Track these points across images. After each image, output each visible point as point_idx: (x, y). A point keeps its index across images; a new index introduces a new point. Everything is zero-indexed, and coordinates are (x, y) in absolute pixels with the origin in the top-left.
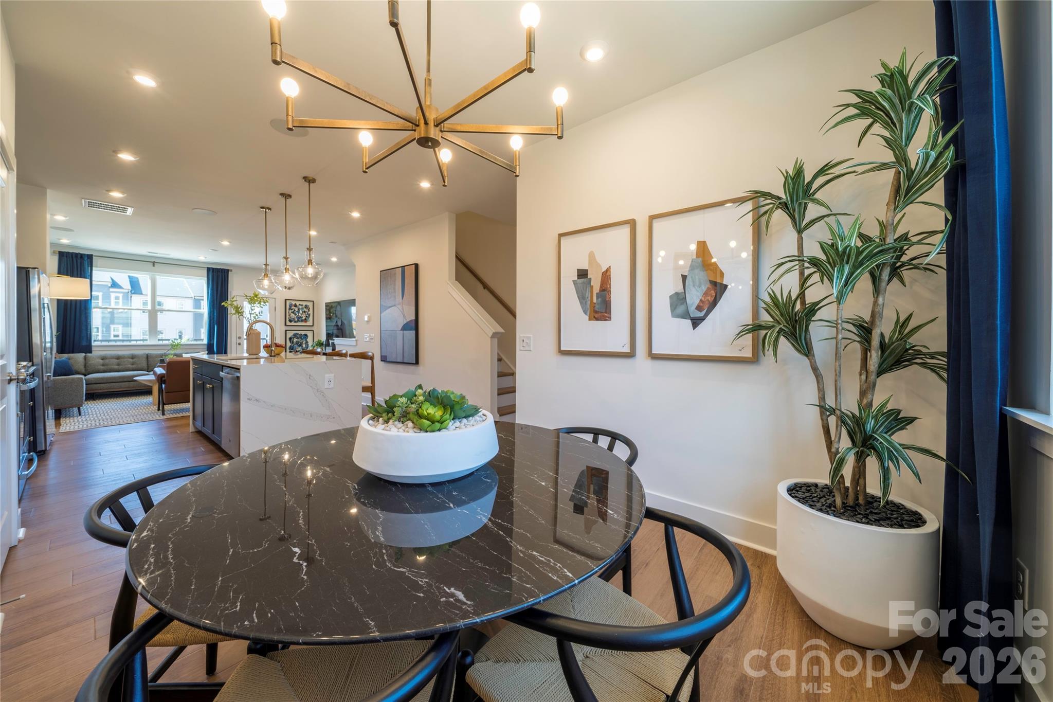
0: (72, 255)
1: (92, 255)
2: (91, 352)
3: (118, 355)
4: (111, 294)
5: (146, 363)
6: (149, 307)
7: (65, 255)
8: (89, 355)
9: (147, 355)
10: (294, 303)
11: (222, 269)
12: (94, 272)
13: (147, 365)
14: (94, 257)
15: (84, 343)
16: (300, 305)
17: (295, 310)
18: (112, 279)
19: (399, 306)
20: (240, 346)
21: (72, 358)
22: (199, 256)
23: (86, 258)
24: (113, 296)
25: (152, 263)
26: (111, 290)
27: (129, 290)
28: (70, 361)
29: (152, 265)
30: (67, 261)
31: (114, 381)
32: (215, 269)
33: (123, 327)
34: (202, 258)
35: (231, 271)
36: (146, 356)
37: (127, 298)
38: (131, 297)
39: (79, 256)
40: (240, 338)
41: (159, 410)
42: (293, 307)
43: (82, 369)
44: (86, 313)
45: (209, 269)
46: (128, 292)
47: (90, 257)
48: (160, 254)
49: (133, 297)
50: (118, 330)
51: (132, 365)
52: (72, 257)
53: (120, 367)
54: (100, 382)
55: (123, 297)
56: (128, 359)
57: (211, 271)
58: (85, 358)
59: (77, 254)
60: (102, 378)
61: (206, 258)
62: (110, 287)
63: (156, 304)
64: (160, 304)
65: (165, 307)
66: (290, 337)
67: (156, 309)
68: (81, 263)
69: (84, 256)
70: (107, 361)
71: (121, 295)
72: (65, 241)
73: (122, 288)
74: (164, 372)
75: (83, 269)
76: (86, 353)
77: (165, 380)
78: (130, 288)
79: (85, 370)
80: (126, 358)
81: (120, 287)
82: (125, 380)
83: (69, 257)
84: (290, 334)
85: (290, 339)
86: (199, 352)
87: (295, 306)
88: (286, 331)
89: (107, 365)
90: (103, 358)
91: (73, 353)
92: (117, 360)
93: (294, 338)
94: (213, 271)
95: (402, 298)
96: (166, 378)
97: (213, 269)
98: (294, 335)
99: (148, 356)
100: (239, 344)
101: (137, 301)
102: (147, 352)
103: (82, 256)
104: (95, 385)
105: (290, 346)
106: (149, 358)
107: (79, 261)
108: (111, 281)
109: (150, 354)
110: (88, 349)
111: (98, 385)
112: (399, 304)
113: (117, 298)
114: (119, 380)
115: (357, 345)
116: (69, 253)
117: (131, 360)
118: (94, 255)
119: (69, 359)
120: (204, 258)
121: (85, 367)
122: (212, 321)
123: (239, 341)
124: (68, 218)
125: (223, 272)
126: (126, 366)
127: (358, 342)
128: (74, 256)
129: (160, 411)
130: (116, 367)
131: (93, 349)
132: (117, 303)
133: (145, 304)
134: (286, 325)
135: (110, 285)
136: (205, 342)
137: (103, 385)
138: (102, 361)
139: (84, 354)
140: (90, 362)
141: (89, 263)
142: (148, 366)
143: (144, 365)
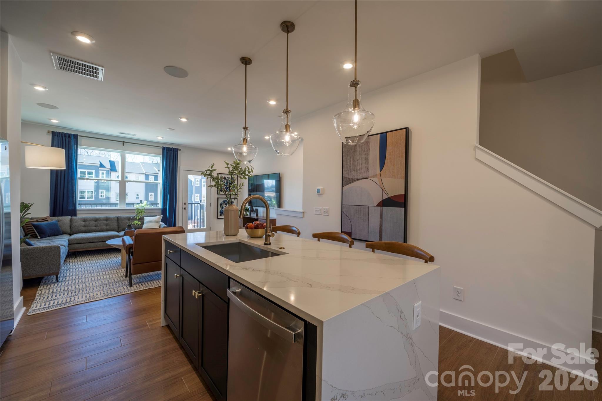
0: (62, 135)
1: (77, 135)
2: (76, 215)
3: (96, 218)
4: (100, 171)
5: (117, 225)
6: (120, 179)
7: (56, 134)
8: (74, 217)
9: (118, 217)
10: (223, 176)
11: (173, 149)
12: (79, 150)
13: (117, 226)
14: (79, 137)
15: (71, 208)
16: (228, 178)
17: (224, 182)
18: (100, 162)
19: (375, 179)
20: (185, 210)
21: (61, 221)
22: (158, 137)
23: (73, 138)
24: (101, 172)
25: (122, 143)
26: (100, 169)
27: (109, 169)
28: (58, 223)
29: (122, 144)
30: (58, 139)
31: (91, 241)
32: (169, 148)
33: (106, 191)
34: (159, 139)
35: (180, 150)
36: (117, 219)
37: (108, 173)
38: (110, 173)
39: (67, 136)
40: (185, 204)
41: (126, 276)
42: (223, 180)
43: (68, 230)
44: (72, 183)
45: (164, 148)
46: (109, 170)
47: (76, 137)
48: (129, 134)
49: (111, 173)
50: (103, 192)
51: (107, 226)
52: (62, 137)
53: (97, 228)
54: (81, 242)
55: (106, 173)
56: (104, 222)
57: (166, 149)
58: (71, 220)
59: (65, 134)
60: (83, 239)
61: (163, 138)
62: (99, 167)
63: (125, 177)
64: (126, 177)
65: (129, 179)
66: (221, 203)
67: (125, 180)
68: (69, 142)
69: (71, 136)
70: (87, 223)
71: (105, 172)
72: (54, 121)
73: (106, 168)
74: (132, 242)
75: (70, 146)
76: (71, 216)
77: (132, 252)
78: (110, 168)
79: (71, 231)
80: (102, 220)
81: (105, 167)
82: (101, 240)
83: (60, 137)
84: (221, 201)
85: (221, 205)
86: (156, 216)
87: (225, 178)
88: (218, 198)
89: (87, 226)
90: (85, 220)
91: (62, 216)
92: (95, 222)
93: (223, 204)
94: (167, 150)
95: (381, 169)
96: (134, 250)
97: (167, 148)
98: (223, 202)
99: (118, 219)
100: (185, 209)
101: (114, 175)
102: (118, 215)
103: (69, 135)
104: (76, 245)
105: (221, 211)
106: (119, 220)
107: (67, 140)
108: (99, 163)
109: (120, 217)
110: (74, 213)
111: (79, 245)
112: (375, 176)
113: (103, 173)
114: (95, 241)
115: (303, 217)
116: (59, 132)
117: (106, 222)
118: (79, 135)
119: (58, 221)
120: (161, 138)
121: (70, 228)
122: (165, 191)
123: (184, 206)
124: (47, 89)
125: (174, 150)
126: (102, 227)
127: (305, 214)
128: (63, 136)
129: (128, 278)
130: (94, 228)
131: (78, 212)
132: (103, 177)
133: (118, 177)
134: (218, 194)
135: (99, 166)
136: (160, 206)
137: (83, 245)
138: (84, 223)
139: (70, 217)
140: (74, 224)
141: (75, 142)
142: (118, 228)
143: (115, 226)
